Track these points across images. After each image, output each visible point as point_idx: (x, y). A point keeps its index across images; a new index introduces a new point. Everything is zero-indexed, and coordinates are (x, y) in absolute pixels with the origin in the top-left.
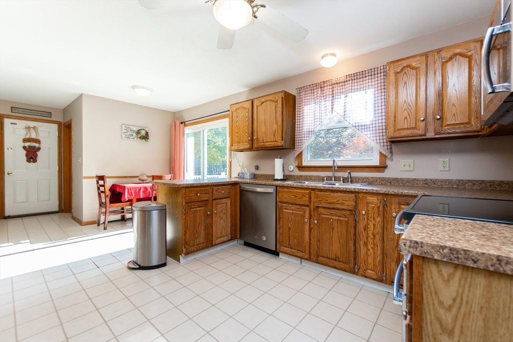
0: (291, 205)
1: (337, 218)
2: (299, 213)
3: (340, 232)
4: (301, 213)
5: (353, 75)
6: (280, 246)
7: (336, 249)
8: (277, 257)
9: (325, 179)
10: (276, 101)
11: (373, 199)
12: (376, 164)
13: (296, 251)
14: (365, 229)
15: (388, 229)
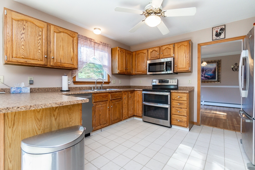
0: (101, 102)
1: (117, 102)
3: (118, 108)
4: (105, 105)
5: (102, 43)
6: (95, 128)
7: (117, 115)
8: (89, 136)
9: (92, 88)
10: (73, 37)
11: (126, 93)
12: (107, 81)
13: (103, 125)
14: (124, 104)
15: (128, 102)
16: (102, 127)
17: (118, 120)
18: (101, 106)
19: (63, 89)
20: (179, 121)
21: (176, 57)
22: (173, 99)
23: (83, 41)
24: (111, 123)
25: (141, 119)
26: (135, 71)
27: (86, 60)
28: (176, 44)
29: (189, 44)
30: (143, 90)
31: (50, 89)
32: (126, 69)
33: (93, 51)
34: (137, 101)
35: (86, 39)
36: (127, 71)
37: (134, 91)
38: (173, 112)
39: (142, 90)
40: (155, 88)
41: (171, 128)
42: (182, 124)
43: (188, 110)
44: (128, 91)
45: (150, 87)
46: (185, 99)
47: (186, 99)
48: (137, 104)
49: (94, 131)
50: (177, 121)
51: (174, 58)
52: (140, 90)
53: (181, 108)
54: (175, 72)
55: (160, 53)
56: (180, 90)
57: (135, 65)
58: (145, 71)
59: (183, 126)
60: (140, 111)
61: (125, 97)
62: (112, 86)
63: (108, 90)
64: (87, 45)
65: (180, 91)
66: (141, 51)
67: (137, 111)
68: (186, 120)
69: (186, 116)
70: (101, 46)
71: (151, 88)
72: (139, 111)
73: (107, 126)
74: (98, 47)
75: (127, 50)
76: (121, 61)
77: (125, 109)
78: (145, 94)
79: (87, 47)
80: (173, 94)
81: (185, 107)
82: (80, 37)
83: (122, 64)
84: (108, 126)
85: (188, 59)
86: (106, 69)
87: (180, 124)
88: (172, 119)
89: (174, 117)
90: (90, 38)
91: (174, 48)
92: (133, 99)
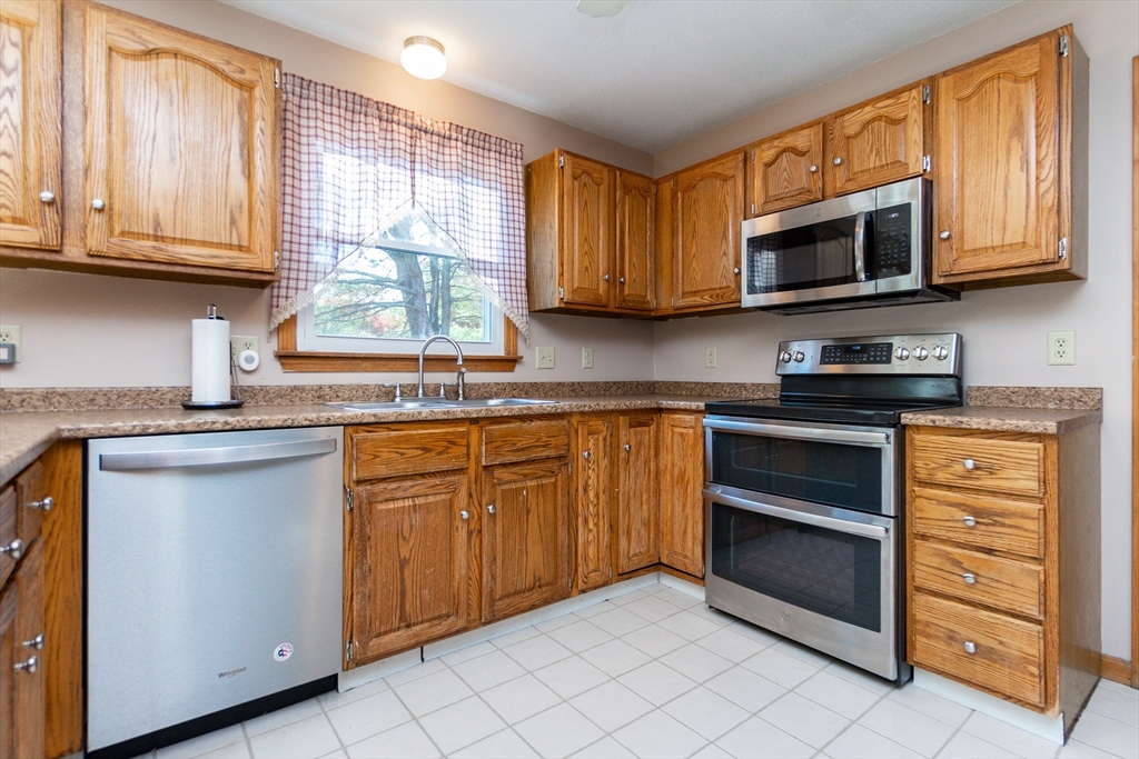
0: (410, 483)
1: (534, 483)
2: (438, 498)
3: (542, 515)
4: (443, 496)
5: (465, 131)
6: (364, 645)
7: (535, 560)
8: (331, 695)
9: (398, 392)
10: (246, 87)
11: (597, 424)
12: (501, 353)
13: (427, 625)
14: (586, 490)
15: (613, 478)
16: (415, 635)
17: (535, 596)
18: (408, 503)
19: (197, 399)
20: (971, 647)
21: (950, 172)
22: (923, 475)
23: (336, 120)
24: (485, 613)
25: (697, 594)
26: (672, 291)
27: (355, 231)
28: (943, 82)
29: (1054, 57)
30: (706, 405)
31: (122, 394)
32: (610, 282)
33: (402, 178)
34: (672, 477)
35: (357, 107)
36: (622, 290)
37: (660, 410)
38: (917, 574)
39: (702, 405)
40: (800, 395)
41: (908, 688)
42: (1001, 678)
43: (1054, 572)
44: (612, 412)
45: (765, 387)
46: (1027, 481)
47: (1034, 485)
48: (676, 493)
49: (357, 665)
50: (956, 648)
51: (929, 186)
52: (694, 405)
53: (990, 551)
54: (937, 280)
55: (829, 164)
56: (983, 409)
57: (673, 255)
58: (733, 285)
59: (1008, 692)
60: (694, 539)
61: (589, 449)
62: (534, 385)
63: (492, 402)
64: (363, 143)
65: (976, 422)
66: (707, 170)
67: (672, 538)
68: (1034, 650)
69: (1039, 623)
70: (453, 151)
71: (770, 395)
72: (684, 540)
73: (458, 632)
74: (434, 156)
75: (619, 169)
76: (576, 231)
77: (591, 526)
78: (719, 434)
79: (363, 152)
80: (919, 439)
81: (1029, 545)
82: (320, 97)
83: (586, 248)
84: (464, 630)
85: (1049, 172)
86: (489, 280)
87: (980, 671)
88: (915, 622)
89: (931, 610)
90: (380, 100)
91: (930, 111)
92: (647, 462)
